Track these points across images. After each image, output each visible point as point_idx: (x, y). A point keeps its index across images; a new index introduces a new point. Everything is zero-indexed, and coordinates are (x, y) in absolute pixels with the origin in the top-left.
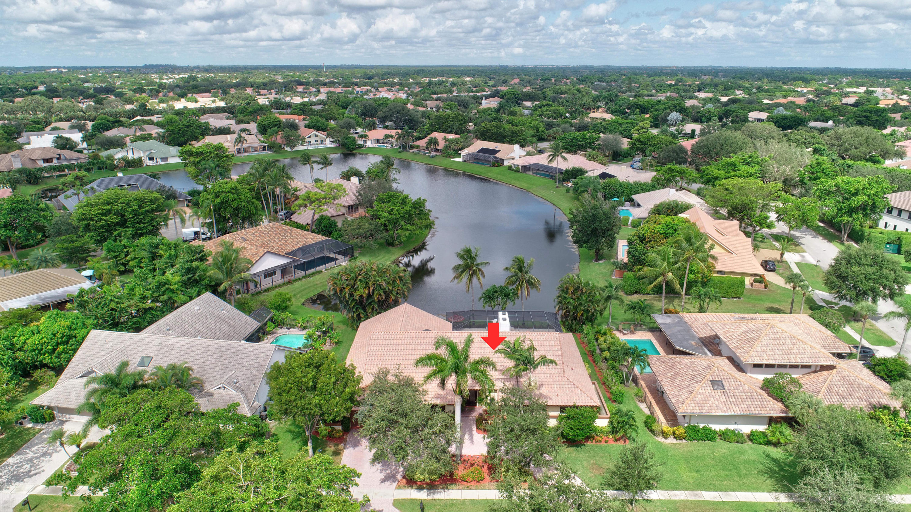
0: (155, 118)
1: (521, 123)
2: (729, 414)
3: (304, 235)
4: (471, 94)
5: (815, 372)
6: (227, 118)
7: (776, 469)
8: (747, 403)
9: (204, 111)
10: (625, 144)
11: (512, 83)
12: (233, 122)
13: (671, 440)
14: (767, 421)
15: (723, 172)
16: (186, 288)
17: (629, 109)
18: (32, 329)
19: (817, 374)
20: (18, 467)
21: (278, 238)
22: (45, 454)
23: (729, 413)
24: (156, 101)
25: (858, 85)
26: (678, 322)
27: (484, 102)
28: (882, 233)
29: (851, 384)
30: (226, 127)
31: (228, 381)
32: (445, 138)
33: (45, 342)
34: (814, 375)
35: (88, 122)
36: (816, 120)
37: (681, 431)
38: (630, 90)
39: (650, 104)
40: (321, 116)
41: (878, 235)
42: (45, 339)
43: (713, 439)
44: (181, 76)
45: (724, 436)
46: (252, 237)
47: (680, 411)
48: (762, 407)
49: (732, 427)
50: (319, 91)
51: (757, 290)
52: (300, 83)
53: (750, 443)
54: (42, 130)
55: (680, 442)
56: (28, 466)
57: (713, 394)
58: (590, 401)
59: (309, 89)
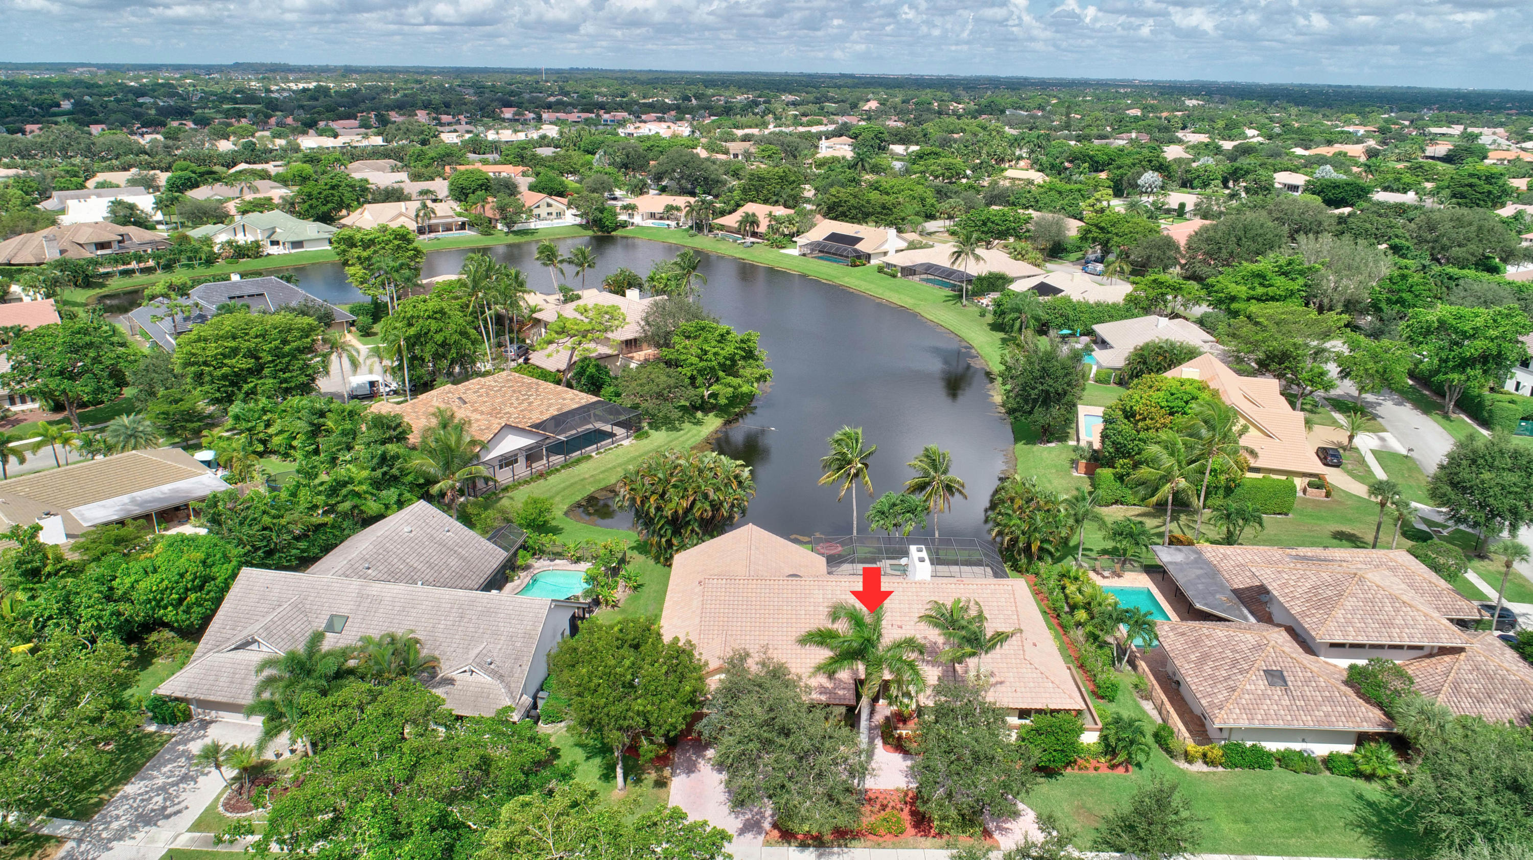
0: (271, 168)
1: (895, 190)
2: (1296, 727)
3: (559, 394)
4: (801, 129)
5: (1431, 655)
6: (394, 169)
7: (1374, 819)
8: (1324, 709)
9: (353, 155)
10: (1073, 228)
11: (866, 108)
12: (403, 176)
13: (1199, 767)
14: (1354, 738)
15: (1244, 288)
16: (378, 489)
17: (1071, 162)
18: (143, 564)
19: (1434, 660)
20: (143, 800)
21: (517, 399)
22: (185, 778)
23: (1297, 725)
24: (267, 133)
25: (1450, 122)
26: (1196, 561)
27: (824, 143)
28: (1512, 402)
29: (1491, 679)
30: (396, 186)
31: (477, 660)
32: (770, 214)
33: (167, 588)
34: (1428, 661)
35: (158, 172)
36: (1385, 189)
37: (1216, 752)
38: (1067, 126)
39: (1106, 154)
40: (552, 168)
41: (1507, 405)
42: (166, 582)
43: (1266, 766)
44: (301, 86)
45: (1285, 760)
46: (474, 397)
47: (1217, 721)
48: (1349, 716)
49: (1297, 746)
50: (539, 119)
51: (1314, 501)
52: (508, 105)
53: (1328, 773)
54: (82, 186)
55: (1215, 769)
56: (160, 799)
57: (1269, 692)
58: (1069, 701)
59: (523, 115)
